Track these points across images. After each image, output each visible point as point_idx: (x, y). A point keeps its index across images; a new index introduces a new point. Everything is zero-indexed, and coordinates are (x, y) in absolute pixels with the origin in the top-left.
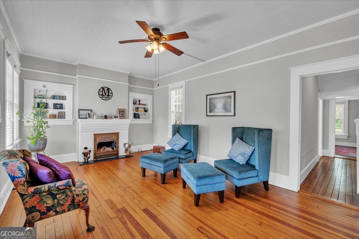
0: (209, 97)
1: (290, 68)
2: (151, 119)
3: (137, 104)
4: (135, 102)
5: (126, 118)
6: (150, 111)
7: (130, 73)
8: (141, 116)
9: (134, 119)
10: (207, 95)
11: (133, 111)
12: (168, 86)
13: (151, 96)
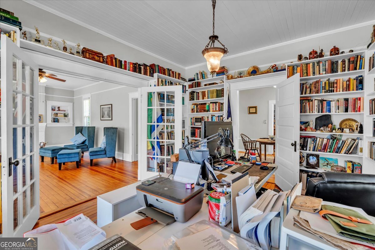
0: (102, 107)
1: (129, 93)
2: (71, 122)
3: (56, 110)
4: (54, 108)
5: (42, 122)
6: (70, 116)
7: (47, 85)
8: (60, 120)
9: (53, 123)
10: (101, 106)
11: (52, 116)
12: (82, 97)
13: (71, 104)
